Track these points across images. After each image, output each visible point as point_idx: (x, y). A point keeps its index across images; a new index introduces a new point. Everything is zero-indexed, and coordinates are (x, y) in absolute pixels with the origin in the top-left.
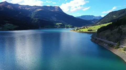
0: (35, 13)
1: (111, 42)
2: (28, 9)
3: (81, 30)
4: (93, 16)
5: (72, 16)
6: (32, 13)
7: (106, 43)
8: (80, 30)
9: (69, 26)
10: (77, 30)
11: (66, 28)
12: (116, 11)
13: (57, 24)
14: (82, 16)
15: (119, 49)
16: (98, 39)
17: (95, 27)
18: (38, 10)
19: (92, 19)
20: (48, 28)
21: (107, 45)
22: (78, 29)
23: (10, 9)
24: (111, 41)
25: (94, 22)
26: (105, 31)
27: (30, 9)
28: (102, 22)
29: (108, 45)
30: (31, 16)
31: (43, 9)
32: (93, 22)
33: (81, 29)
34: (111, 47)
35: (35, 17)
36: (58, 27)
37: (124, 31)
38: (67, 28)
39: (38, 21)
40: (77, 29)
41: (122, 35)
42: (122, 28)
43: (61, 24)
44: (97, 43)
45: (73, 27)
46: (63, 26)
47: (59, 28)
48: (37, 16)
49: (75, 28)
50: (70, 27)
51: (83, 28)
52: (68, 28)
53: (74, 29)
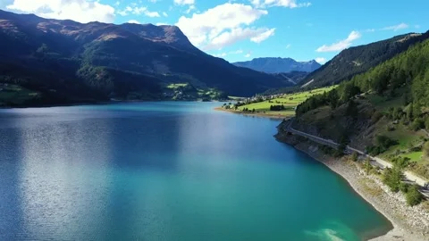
0: (97, 47)
1: (329, 141)
2: (71, 32)
3: (250, 107)
4: (291, 61)
5: (221, 60)
6: (85, 46)
7: (315, 144)
8: (245, 107)
9: (211, 94)
10: (237, 106)
11: (200, 101)
12: (362, 46)
13: (171, 86)
14: (255, 60)
15: (343, 158)
16: (294, 132)
17: (294, 96)
18: (108, 37)
19: (288, 71)
20: (140, 99)
21: (316, 149)
22: (241, 102)
23: (8, 31)
24: (330, 138)
25: (295, 79)
26: (316, 110)
27: (77, 34)
28: (320, 80)
29: (319, 147)
30: (80, 57)
31: (121, 34)
32: (290, 80)
33: (250, 103)
34: (326, 153)
35: (95, 62)
36: (174, 98)
37: (363, 108)
38: (204, 101)
39: (106, 77)
40: (236, 102)
41: (356, 119)
42: (360, 101)
43: (184, 85)
44: (293, 145)
45: (223, 98)
46: (190, 95)
47: (178, 99)
48: (102, 58)
49: (230, 101)
50: (215, 98)
51: (255, 102)
52: (207, 99)
53: (227, 103)
